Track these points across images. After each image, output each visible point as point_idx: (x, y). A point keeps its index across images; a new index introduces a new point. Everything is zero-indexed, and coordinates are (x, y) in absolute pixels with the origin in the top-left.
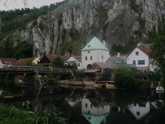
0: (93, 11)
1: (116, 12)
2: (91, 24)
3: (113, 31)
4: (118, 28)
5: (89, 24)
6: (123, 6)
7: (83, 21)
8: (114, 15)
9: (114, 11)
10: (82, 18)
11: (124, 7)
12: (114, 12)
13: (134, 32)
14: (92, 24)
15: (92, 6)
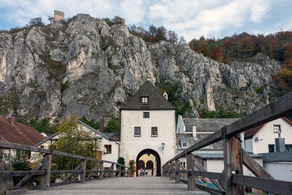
0: (34, 57)
1: (82, 66)
2: (28, 78)
3: (80, 96)
4: (88, 92)
5: (23, 77)
6: (94, 61)
7: (7, 70)
8: (80, 71)
9: (80, 64)
10: (7, 66)
11: (96, 63)
12: (80, 66)
13: (115, 102)
14: (30, 79)
15: (32, 48)
